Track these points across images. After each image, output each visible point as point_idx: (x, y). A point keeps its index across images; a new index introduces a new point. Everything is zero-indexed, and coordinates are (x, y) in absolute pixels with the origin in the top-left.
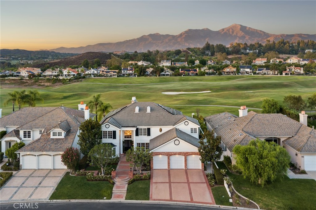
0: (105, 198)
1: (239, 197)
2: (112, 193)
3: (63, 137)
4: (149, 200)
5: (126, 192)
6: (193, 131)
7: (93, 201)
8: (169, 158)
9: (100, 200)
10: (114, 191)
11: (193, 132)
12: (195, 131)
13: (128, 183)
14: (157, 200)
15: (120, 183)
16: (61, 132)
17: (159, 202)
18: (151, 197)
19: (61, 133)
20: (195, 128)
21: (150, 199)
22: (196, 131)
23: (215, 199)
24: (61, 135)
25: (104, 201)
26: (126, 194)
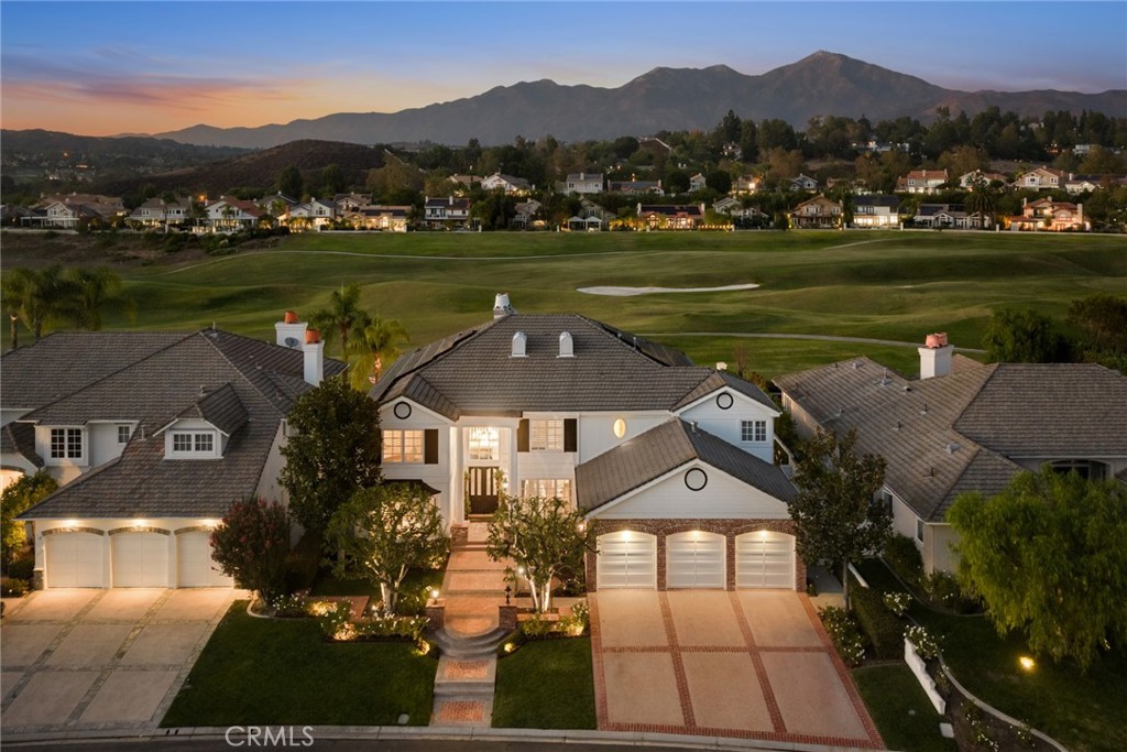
0: (404, 718)
1: (981, 714)
2: (434, 696)
3: (215, 453)
4: (595, 728)
5: (493, 690)
6: (750, 431)
7: (352, 732)
8: (661, 545)
9: (385, 729)
10: (439, 685)
11: (750, 438)
12: (757, 431)
13: (496, 650)
14: (628, 728)
15: (464, 652)
16: (209, 433)
17: (638, 735)
18: (605, 716)
19: (210, 436)
20: (760, 419)
21: (599, 723)
22: (764, 431)
23: (876, 721)
24: (210, 448)
25: (399, 734)
26: (492, 698)
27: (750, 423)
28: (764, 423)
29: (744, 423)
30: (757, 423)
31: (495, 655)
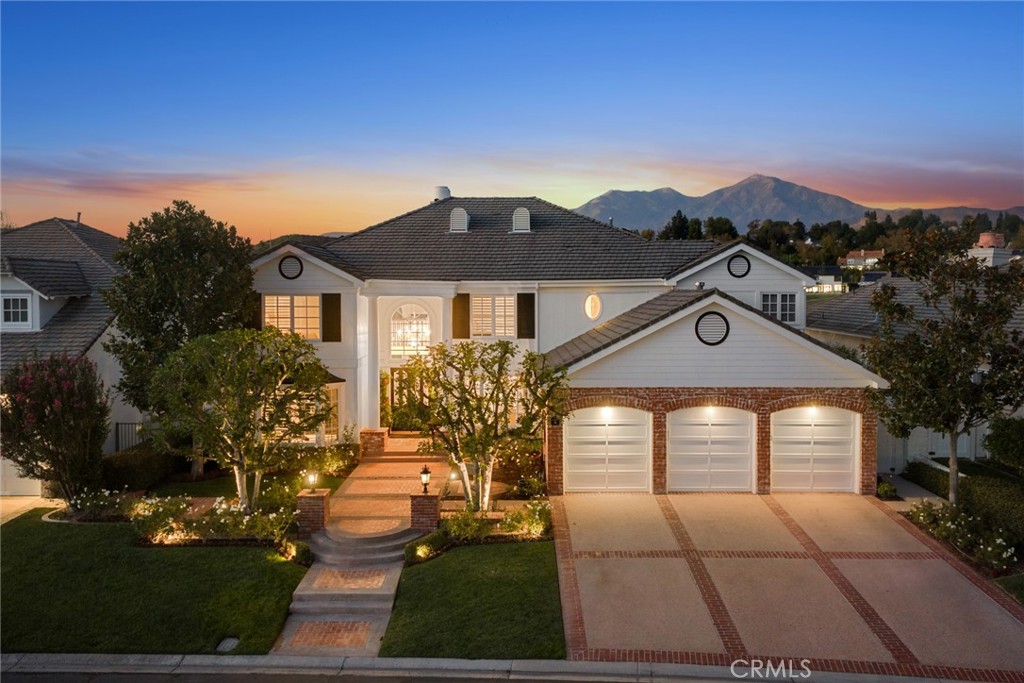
0: (230, 644)
2: (288, 613)
4: (563, 657)
5: (390, 605)
7: (132, 662)
8: (659, 427)
9: (190, 659)
10: (301, 599)
13: (402, 558)
15: (352, 558)
18: (581, 640)
19: (24, 302)
21: (570, 650)
22: (793, 308)
25: (214, 666)
26: (387, 618)
27: (774, 297)
28: (792, 297)
29: (765, 297)
30: (784, 297)
31: (401, 564)
